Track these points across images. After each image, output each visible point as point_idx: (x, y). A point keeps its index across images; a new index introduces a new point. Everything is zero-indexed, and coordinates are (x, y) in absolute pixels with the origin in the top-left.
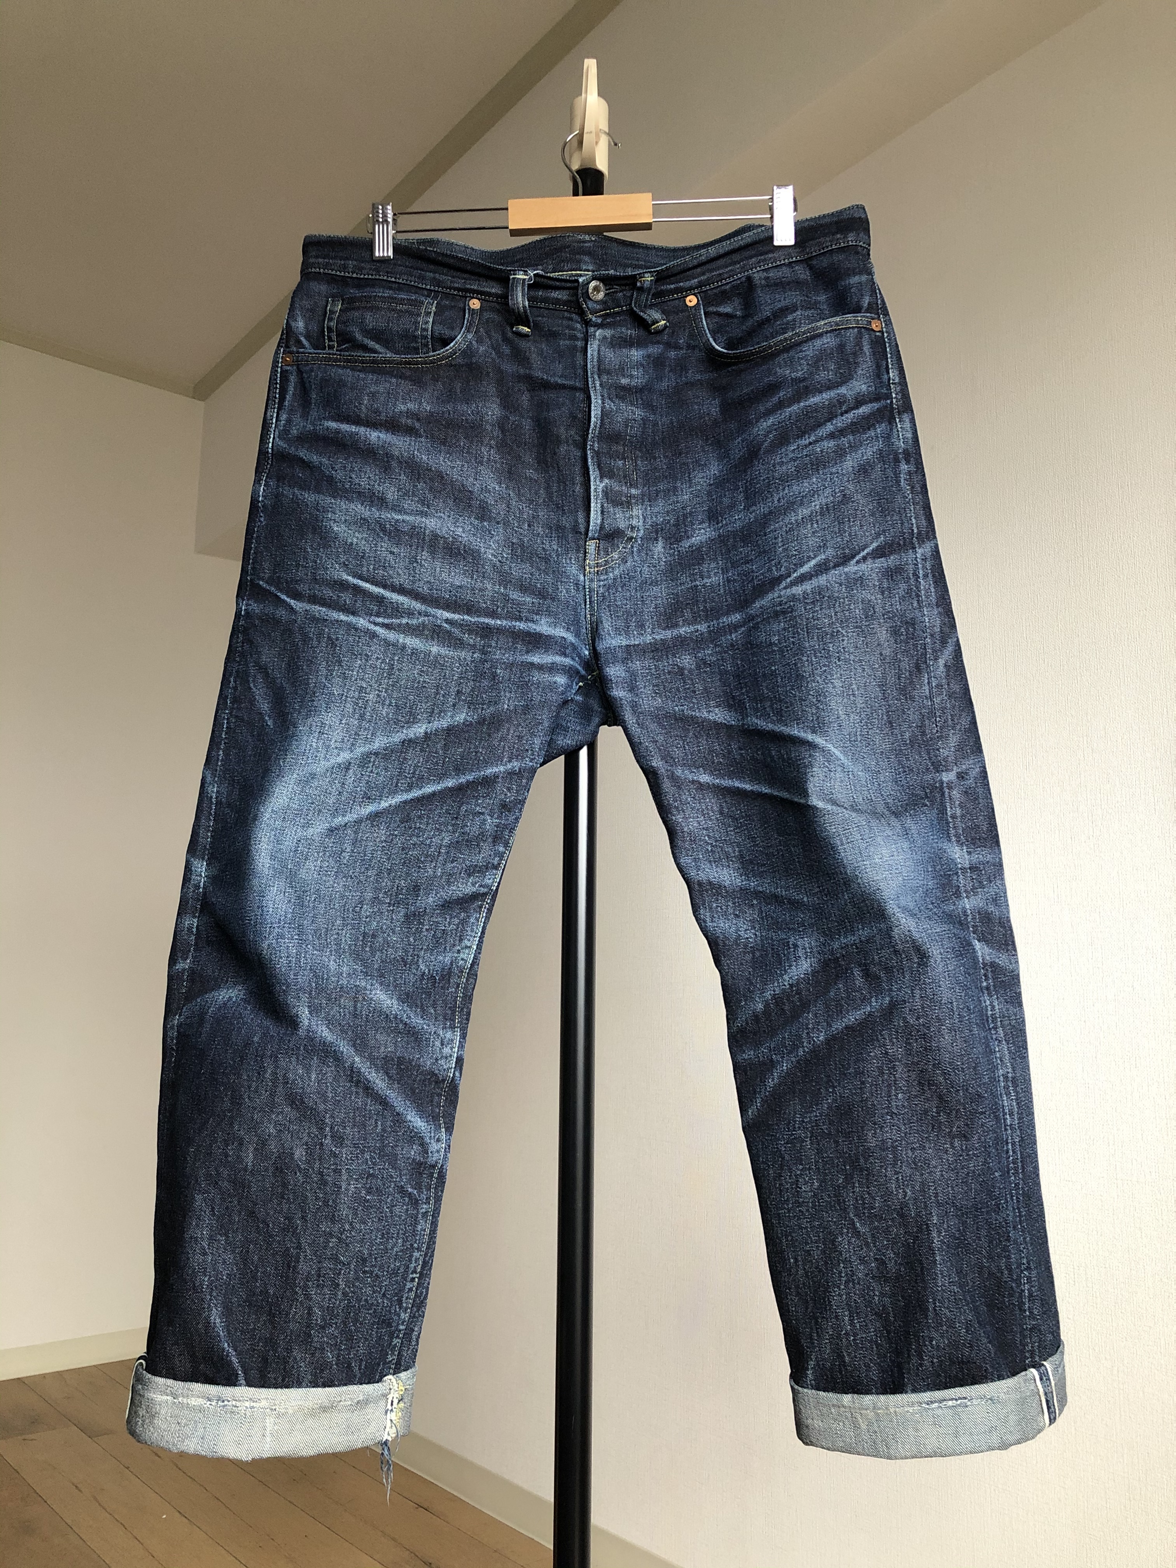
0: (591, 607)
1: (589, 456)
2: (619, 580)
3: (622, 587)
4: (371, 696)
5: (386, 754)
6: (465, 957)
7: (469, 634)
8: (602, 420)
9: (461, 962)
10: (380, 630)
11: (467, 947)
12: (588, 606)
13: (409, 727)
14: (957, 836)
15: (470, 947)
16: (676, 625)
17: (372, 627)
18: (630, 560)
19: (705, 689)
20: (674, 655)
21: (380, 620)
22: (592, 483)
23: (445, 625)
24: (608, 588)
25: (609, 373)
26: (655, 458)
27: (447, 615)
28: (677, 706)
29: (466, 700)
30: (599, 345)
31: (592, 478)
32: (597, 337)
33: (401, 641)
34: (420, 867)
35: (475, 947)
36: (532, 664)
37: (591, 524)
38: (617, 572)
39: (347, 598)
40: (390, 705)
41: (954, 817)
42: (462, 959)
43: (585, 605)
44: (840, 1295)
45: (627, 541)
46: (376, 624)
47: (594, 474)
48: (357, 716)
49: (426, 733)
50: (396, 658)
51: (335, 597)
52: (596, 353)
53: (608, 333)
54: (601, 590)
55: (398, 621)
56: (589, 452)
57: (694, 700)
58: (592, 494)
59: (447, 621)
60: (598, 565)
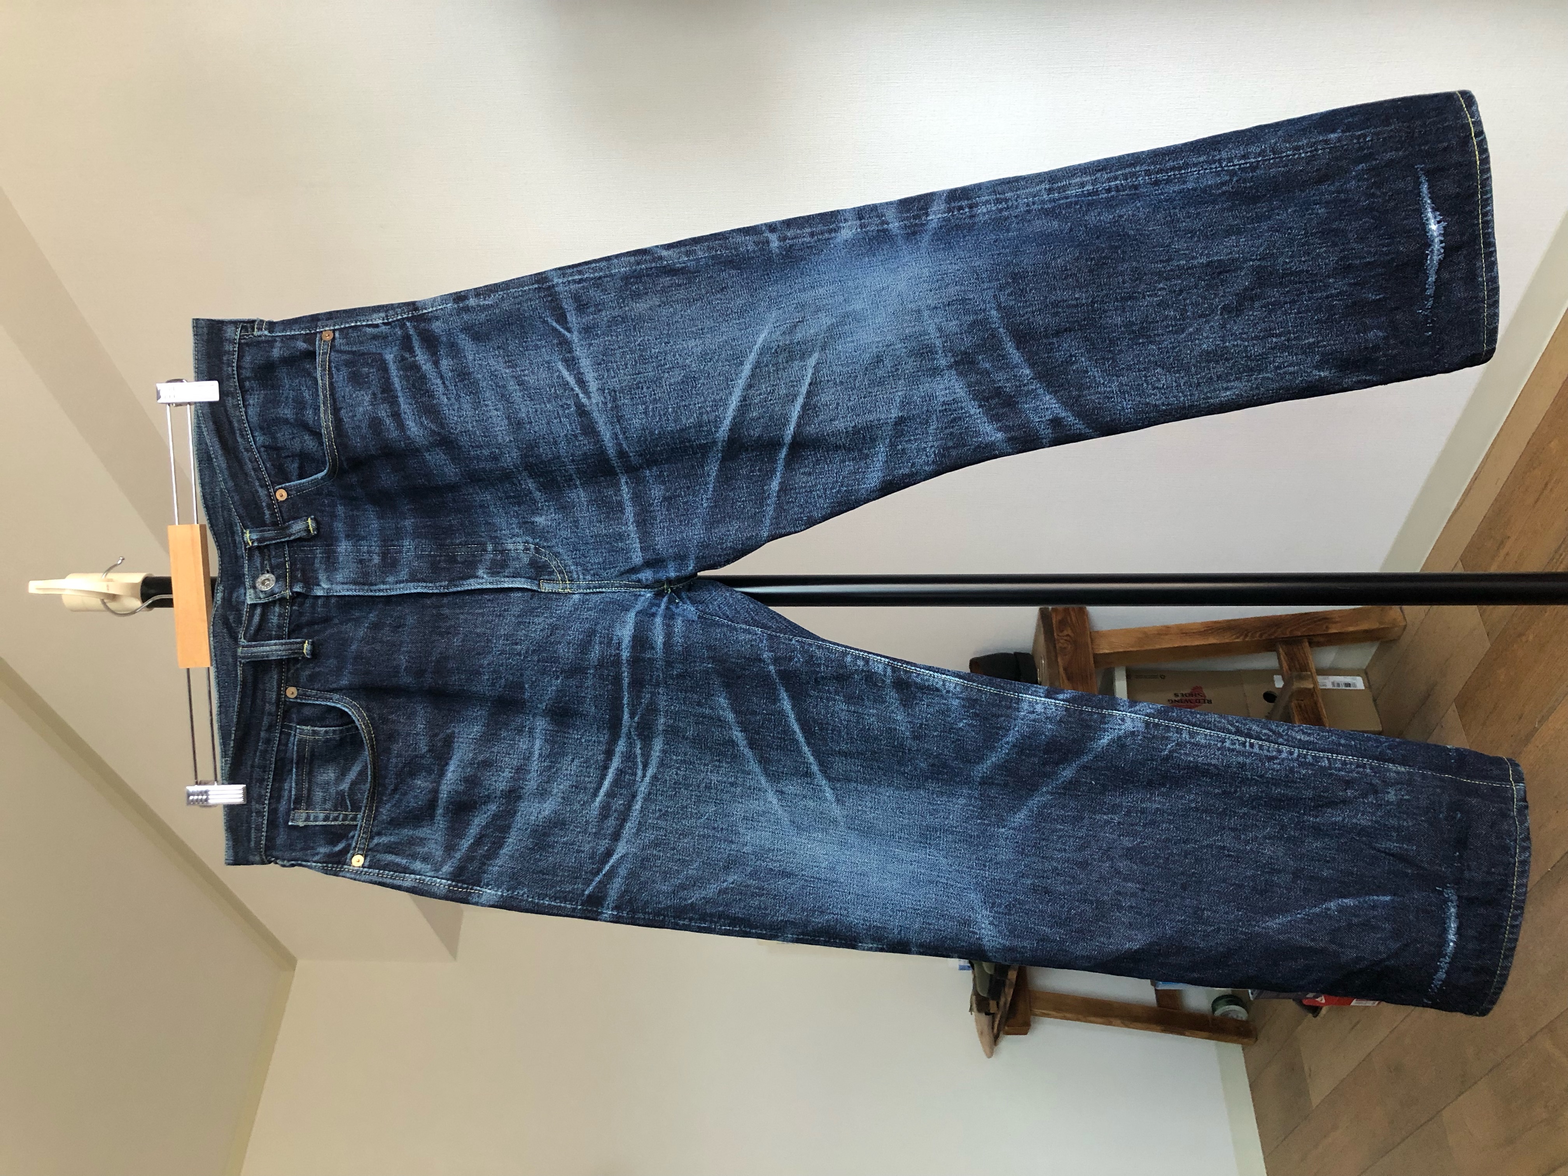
0: (605, 587)
1: (455, 589)
2: (578, 560)
3: (586, 557)
4: (713, 778)
5: (764, 761)
6: (952, 686)
7: (642, 698)
8: (419, 581)
9: (958, 689)
10: (650, 772)
11: (944, 685)
12: (604, 590)
13: (738, 745)
14: (830, 231)
15: (944, 681)
16: (620, 504)
17: (647, 779)
18: (555, 549)
19: (685, 477)
20: (651, 505)
21: (640, 773)
22: (484, 587)
23: (636, 719)
24: (586, 571)
25: (366, 574)
26: (451, 525)
27: (626, 716)
28: (702, 505)
29: (706, 699)
30: (337, 584)
31: (479, 587)
32: (329, 586)
33: (658, 754)
34: (869, 729)
35: (944, 676)
36: (664, 644)
37: (525, 586)
38: (570, 563)
39: (618, 803)
40: (719, 761)
41: (812, 235)
42: (955, 688)
43: (603, 592)
44: (1254, 345)
45: (539, 553)
46: (644, 776)
47: (473, 584)
48: (733, 789)
49: (741, 731)
50: (675, 757)
51: (616, 815)
52: (346, 587)
53: (322, 576)
54: (589, 577)
55: (639, 756)
56: (451, 590)
57: (697, 488)
58: (495, 586)
59: (632, 715)
60: (563, 580)
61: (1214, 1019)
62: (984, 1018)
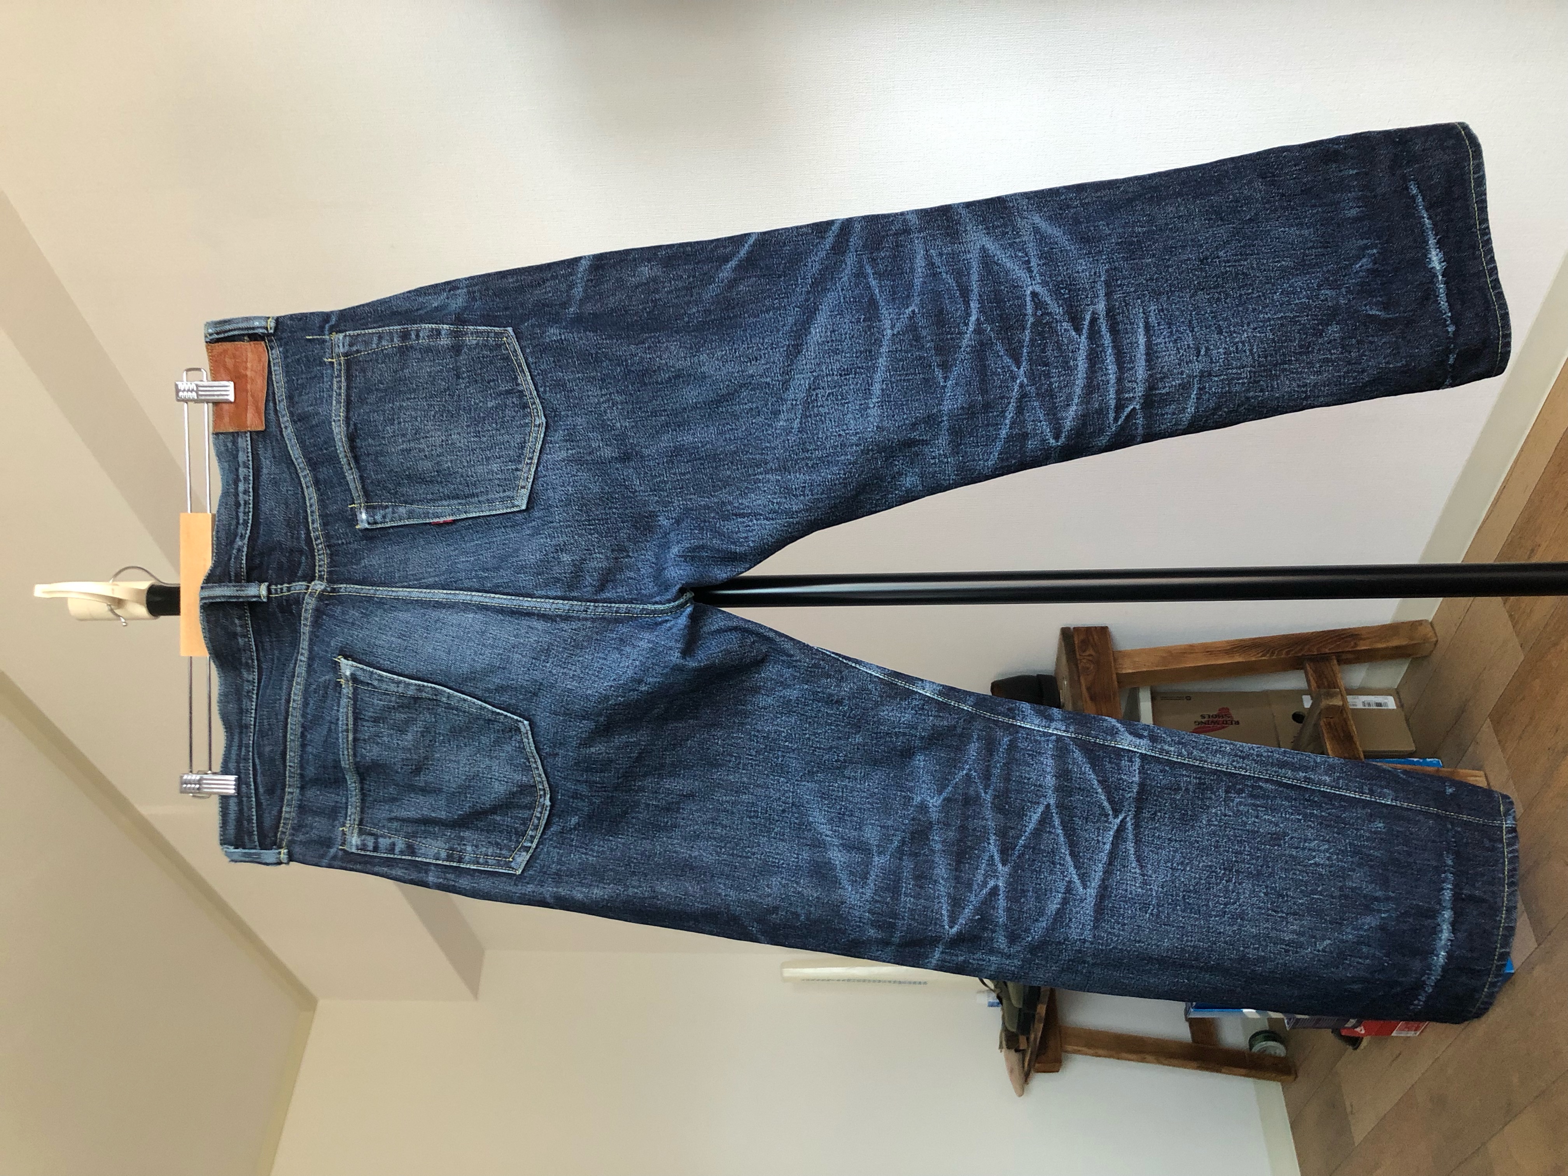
61: (1252, 1055)
62: (1014, 1056)
